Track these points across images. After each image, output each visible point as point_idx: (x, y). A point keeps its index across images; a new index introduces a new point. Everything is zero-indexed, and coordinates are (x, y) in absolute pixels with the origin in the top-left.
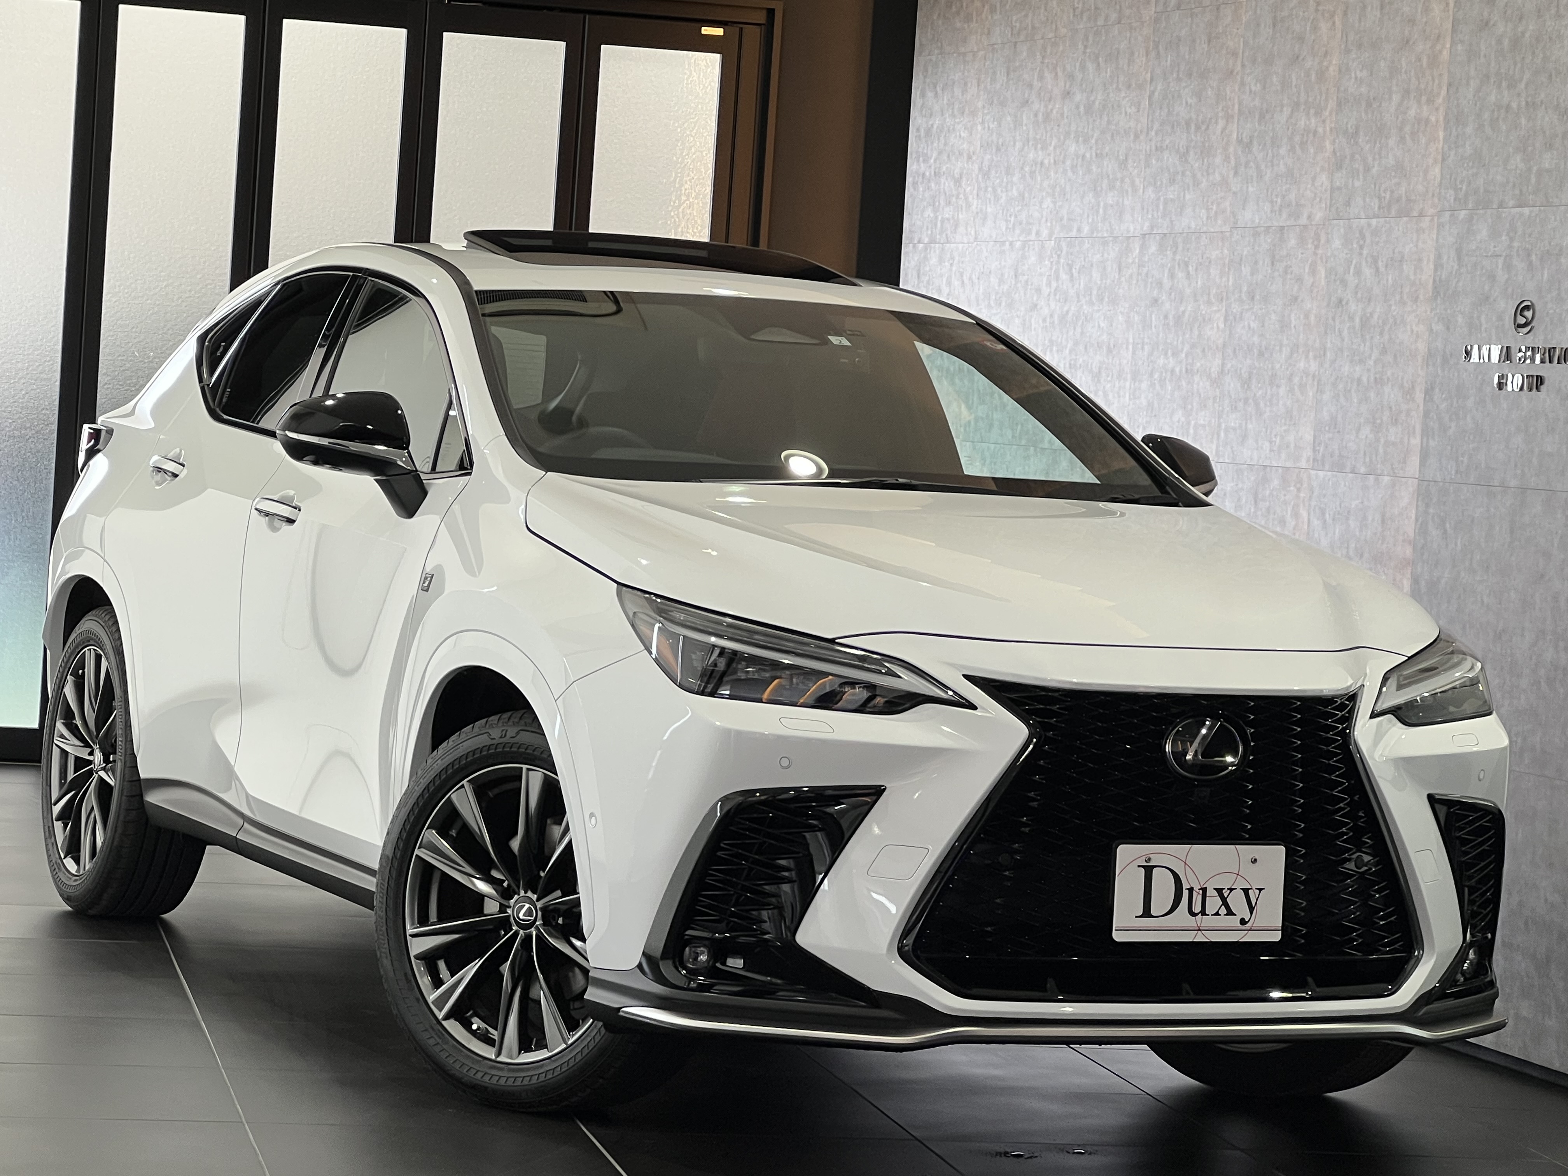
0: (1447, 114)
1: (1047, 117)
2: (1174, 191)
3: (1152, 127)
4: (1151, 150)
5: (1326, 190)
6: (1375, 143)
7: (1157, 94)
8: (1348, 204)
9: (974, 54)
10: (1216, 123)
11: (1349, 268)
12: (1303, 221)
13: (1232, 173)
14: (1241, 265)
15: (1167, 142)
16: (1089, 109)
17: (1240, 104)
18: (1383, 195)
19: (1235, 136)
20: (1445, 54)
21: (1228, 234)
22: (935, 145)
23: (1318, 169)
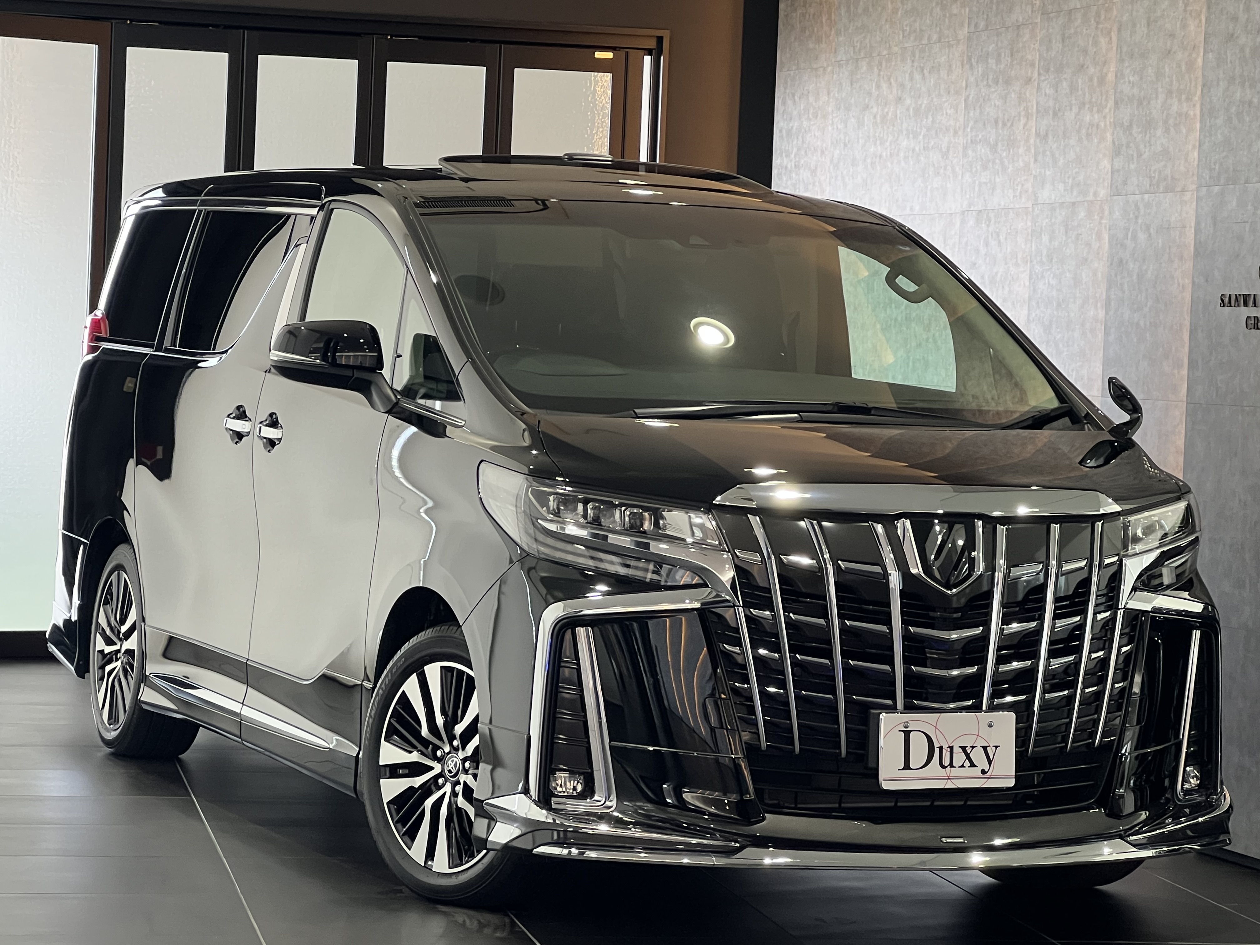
0: (1202, 110)
1: (884, 117)
2: (987, 176)
3: (968, 125)
4: (967, 142)
5: (1107, 173)
6: (1146, 133)
7: (971, 98)
8: (1125, 183)
9: (825, 70)
10: (1019, 120)
11: (1127, 235)
12: (1091, 197)
13: (1032, 160)
14: (1041, 234)
15: (980, 136)
16: (917, 111)
17: (1037, 103)
18: (1153, 175)
19: (1034, 130)
20: (1200, 61)
21: (1030, 209)
22: (795, 142)
23: (1101, 156)
